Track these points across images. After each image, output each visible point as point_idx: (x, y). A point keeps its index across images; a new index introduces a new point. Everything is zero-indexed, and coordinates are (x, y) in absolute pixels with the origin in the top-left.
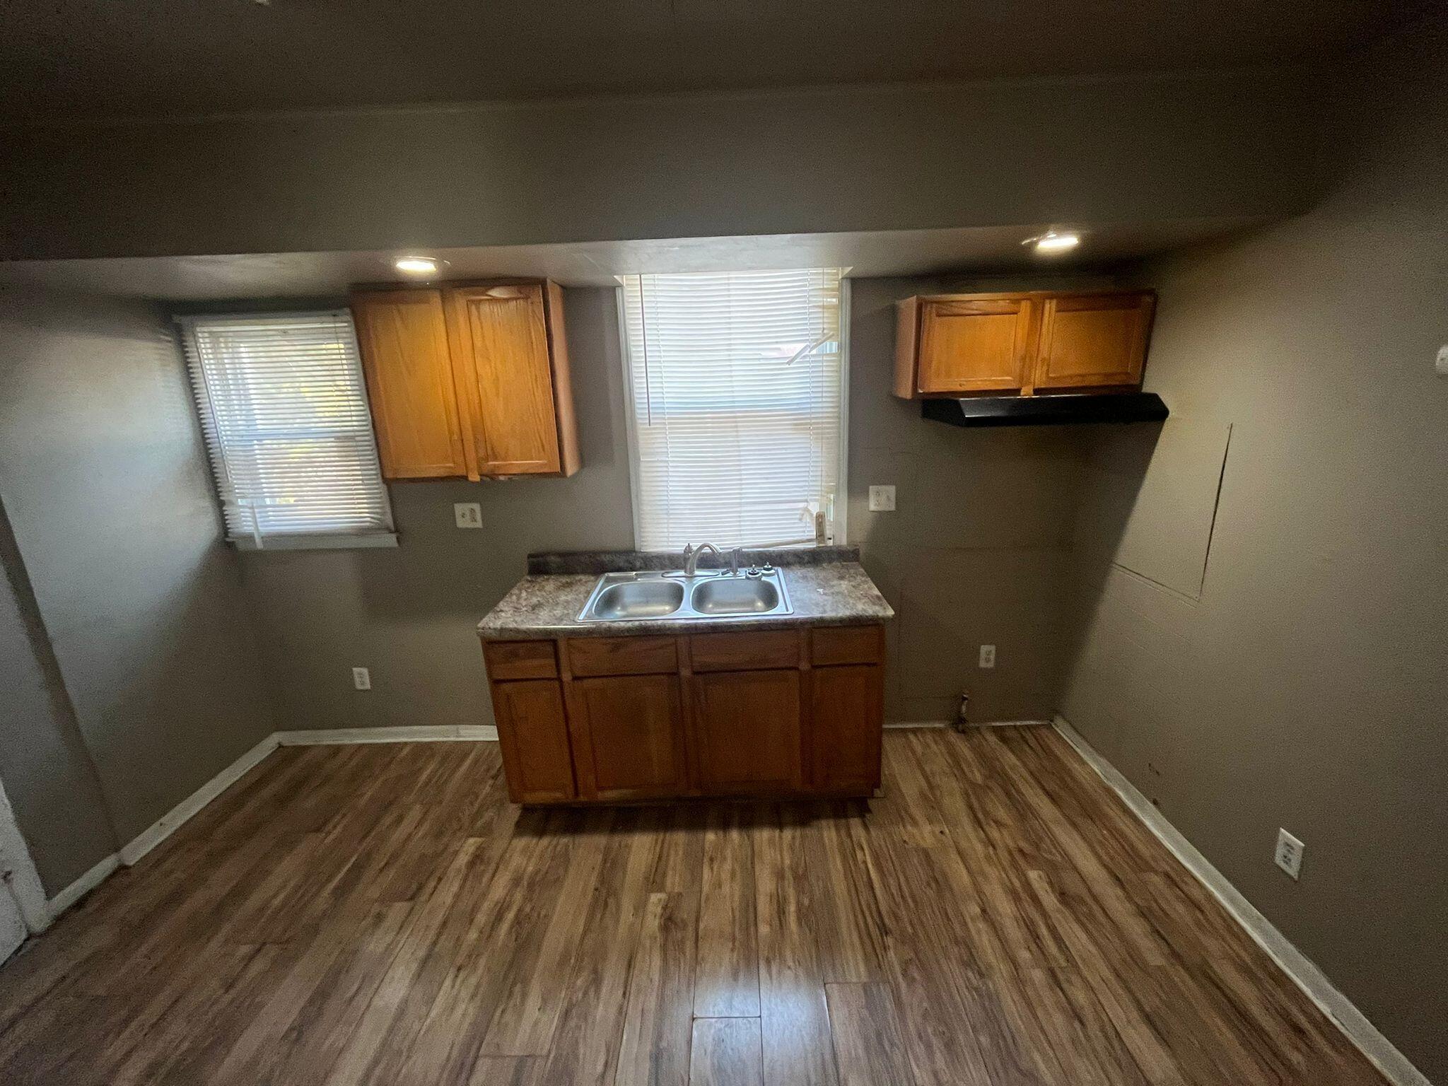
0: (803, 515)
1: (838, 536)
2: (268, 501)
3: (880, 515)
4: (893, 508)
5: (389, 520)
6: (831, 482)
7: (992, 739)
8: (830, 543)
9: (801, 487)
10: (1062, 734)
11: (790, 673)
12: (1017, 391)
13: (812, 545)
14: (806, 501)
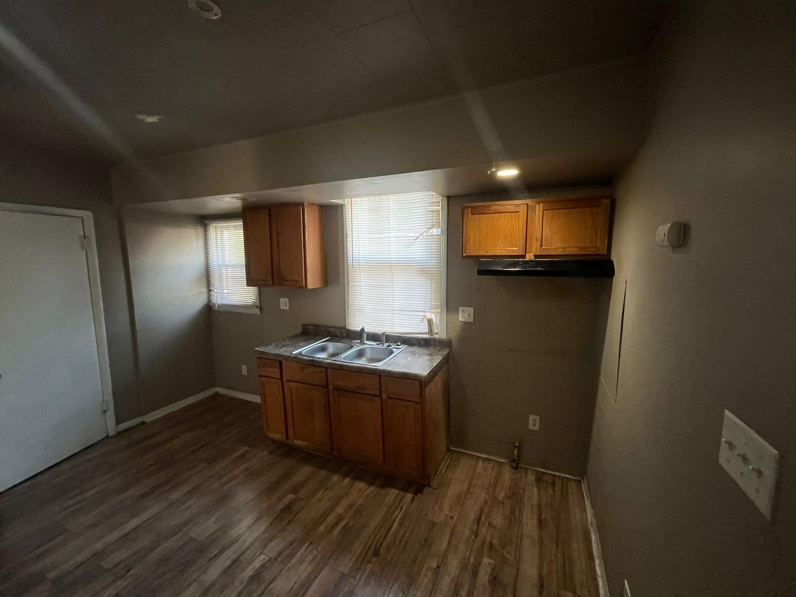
0: (423, 319)
1: (441, 333)
2: (225, 291)
3: (466, 323)
4: (472, 321)
5: (258, 303)
6: (438, 302)
7: (531, 477)
8: (436, 336)
9: (422, 304)
10: (583, 489)
11: (376, 398)
12: (524, 256)
13: (427, 336)
14: (425, 312)
